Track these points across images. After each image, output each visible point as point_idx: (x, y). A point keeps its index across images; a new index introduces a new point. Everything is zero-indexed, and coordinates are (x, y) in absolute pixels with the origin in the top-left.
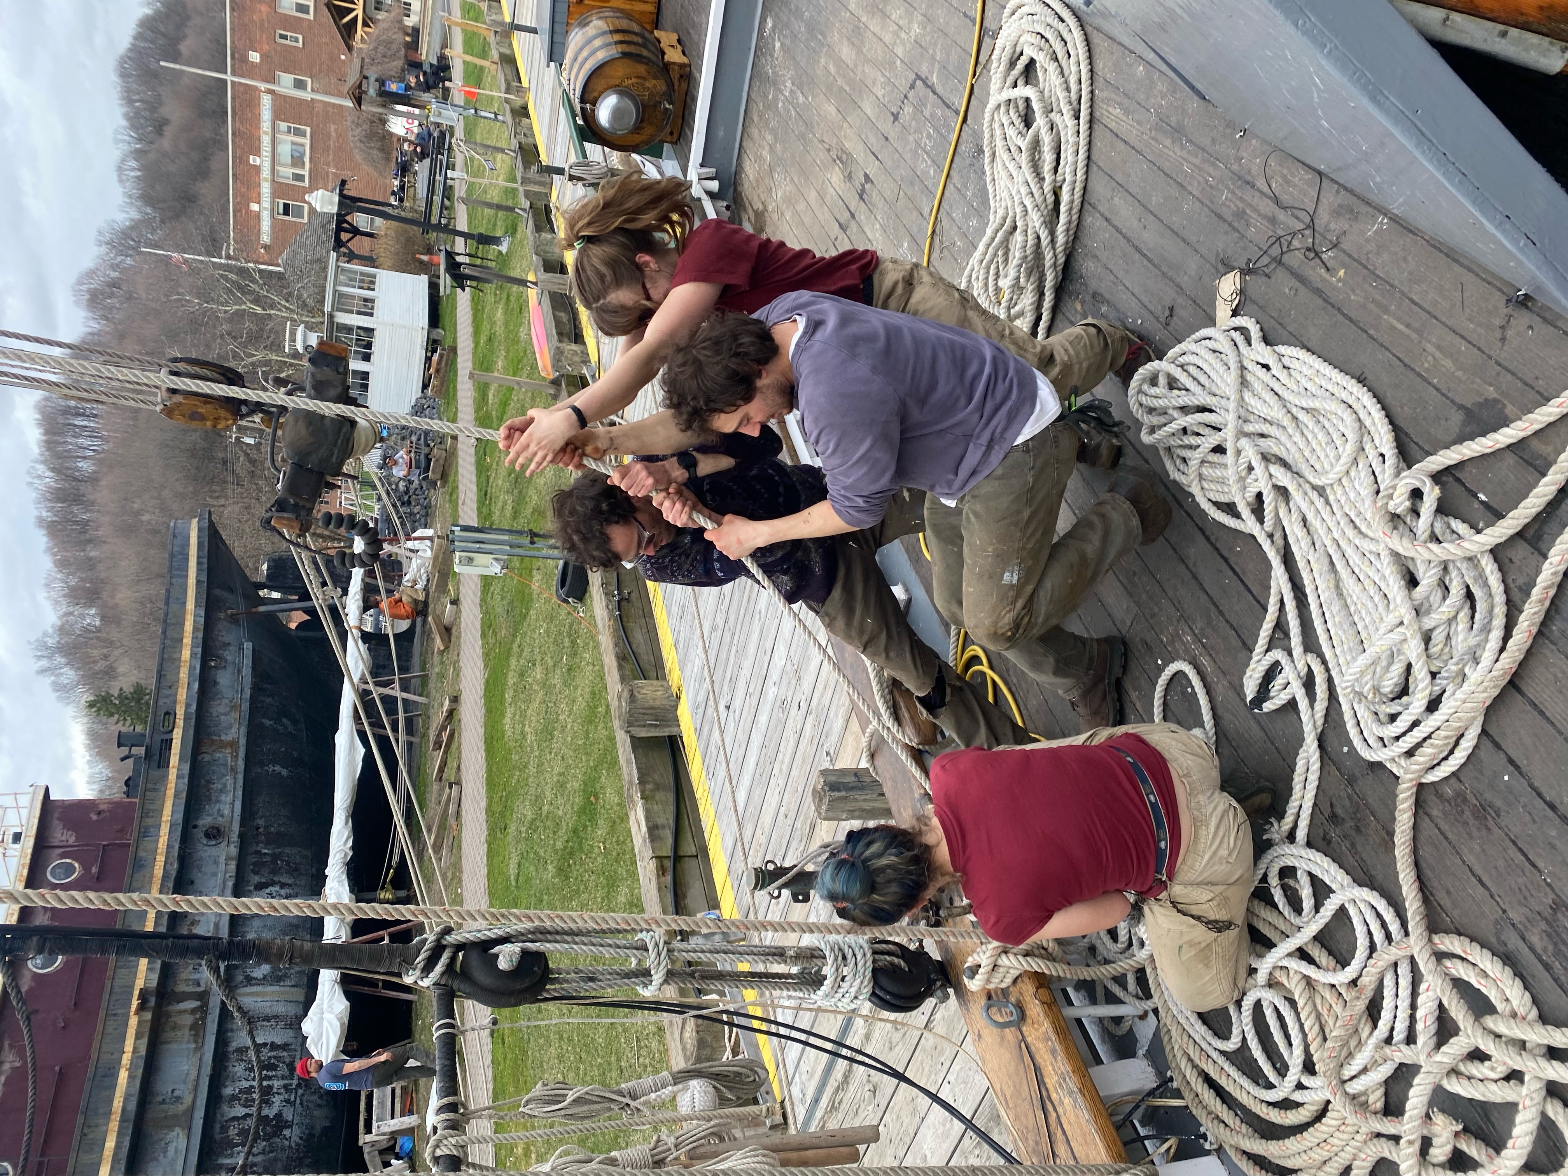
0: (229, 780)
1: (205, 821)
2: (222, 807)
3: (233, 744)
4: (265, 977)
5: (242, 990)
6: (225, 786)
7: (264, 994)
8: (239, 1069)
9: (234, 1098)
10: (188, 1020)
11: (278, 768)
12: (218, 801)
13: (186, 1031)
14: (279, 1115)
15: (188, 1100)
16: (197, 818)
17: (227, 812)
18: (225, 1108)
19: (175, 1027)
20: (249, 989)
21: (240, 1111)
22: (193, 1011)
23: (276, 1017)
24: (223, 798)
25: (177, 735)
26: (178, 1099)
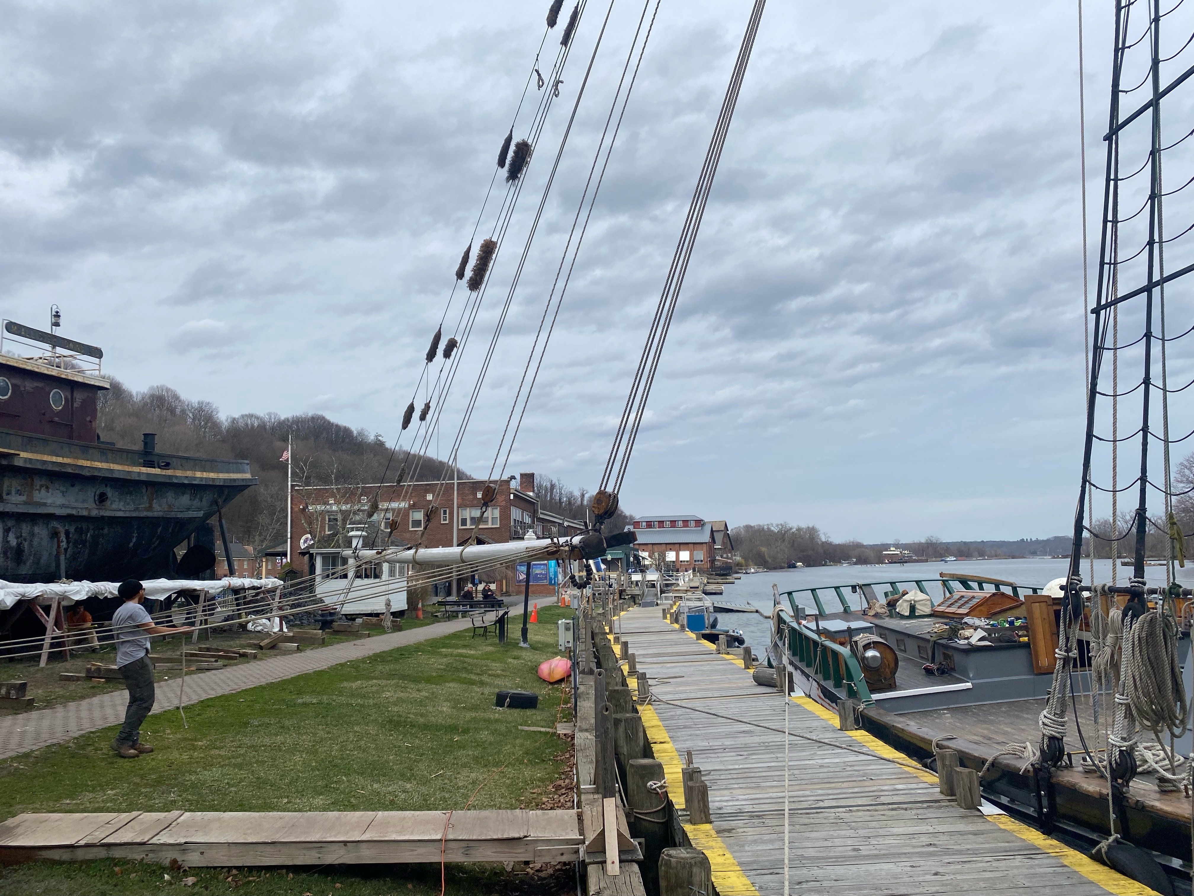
0: (132, 507)
1: (109, 492)
2: (117, 503)
3: (150, 508)
6: (128, 504)
11: (134, 540)
12: (120, 500)
16: (111, 487)
17: (114, 506)
24: (122, 503)
25: (157, 471)
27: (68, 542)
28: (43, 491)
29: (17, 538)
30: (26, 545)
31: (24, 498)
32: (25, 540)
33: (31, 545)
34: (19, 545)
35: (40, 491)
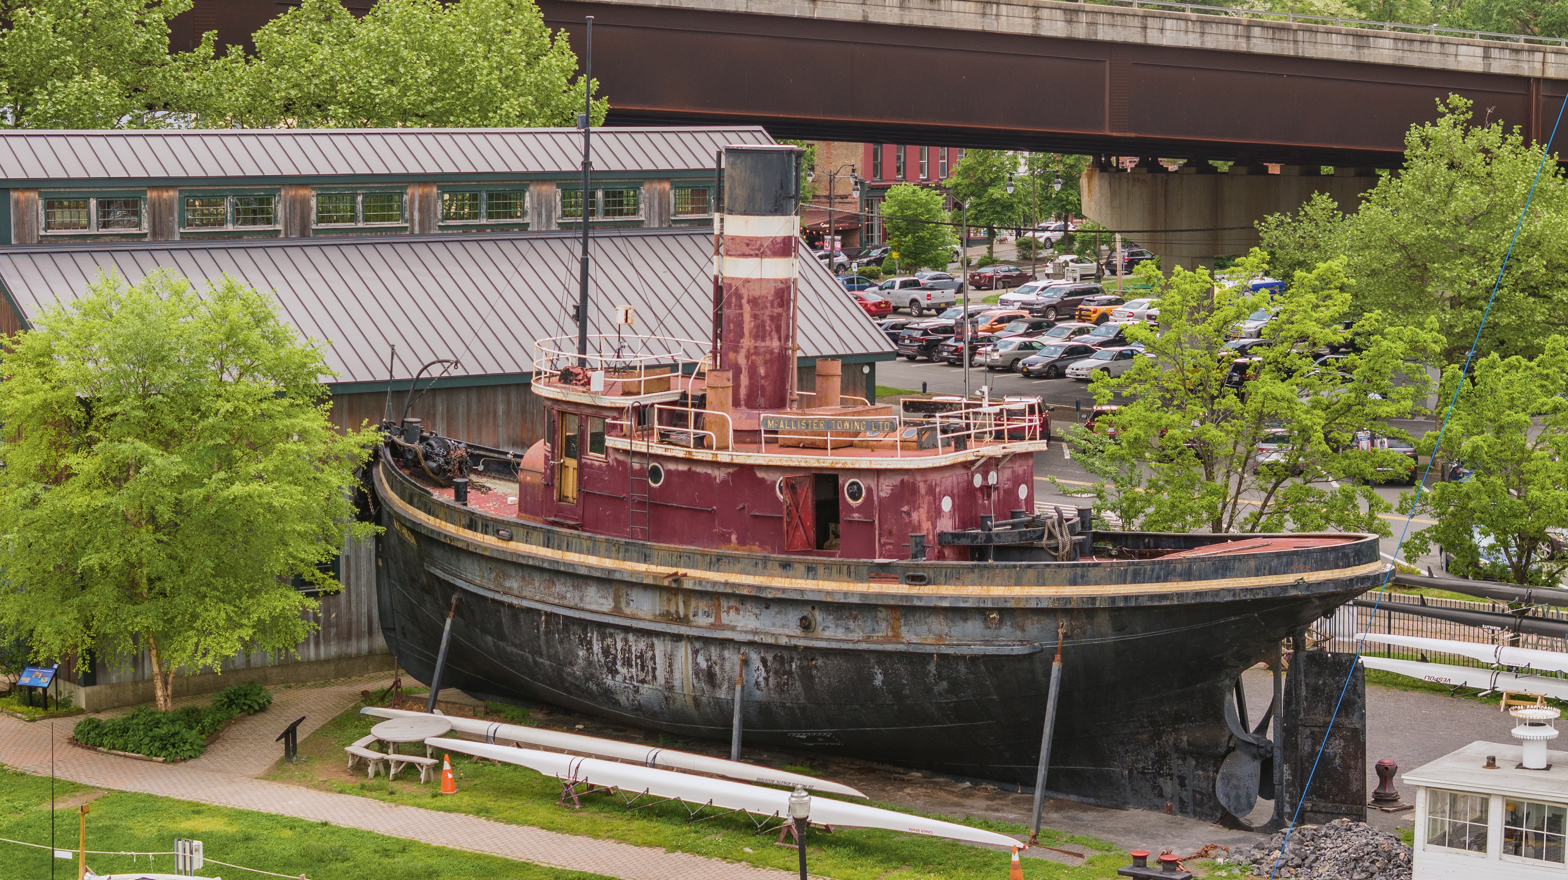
0: (860, 635)
1: (818, 616)
2: (832, 631)
3: (896, 637)
4: (697, 664)
5: (689, 647)
6: (852, 631)
7: (687, 663)
8: (642, 645)
9: (626, 641)
10: (673, 610)
11: (880, 677)
12: (837, 626)
13: (666, 608)
14: (617, 672)
15: (628, 611)
16: (820, 610)
17: (826, 635)
18: (622, 636)
19: (669, 600)
20: (690, 652)
21: (619, 645)
22: (677, 612)
23: (672, 671)
24: (842, 632)
26: (628, 604)
27: (767, 672)
28: (732, 613)
29: (707, 661)
30: (717, 669)
31: (711, 620)
32: (715, 663)
33: (722, 669)
34: (710, 667)
35: (728, 613)
